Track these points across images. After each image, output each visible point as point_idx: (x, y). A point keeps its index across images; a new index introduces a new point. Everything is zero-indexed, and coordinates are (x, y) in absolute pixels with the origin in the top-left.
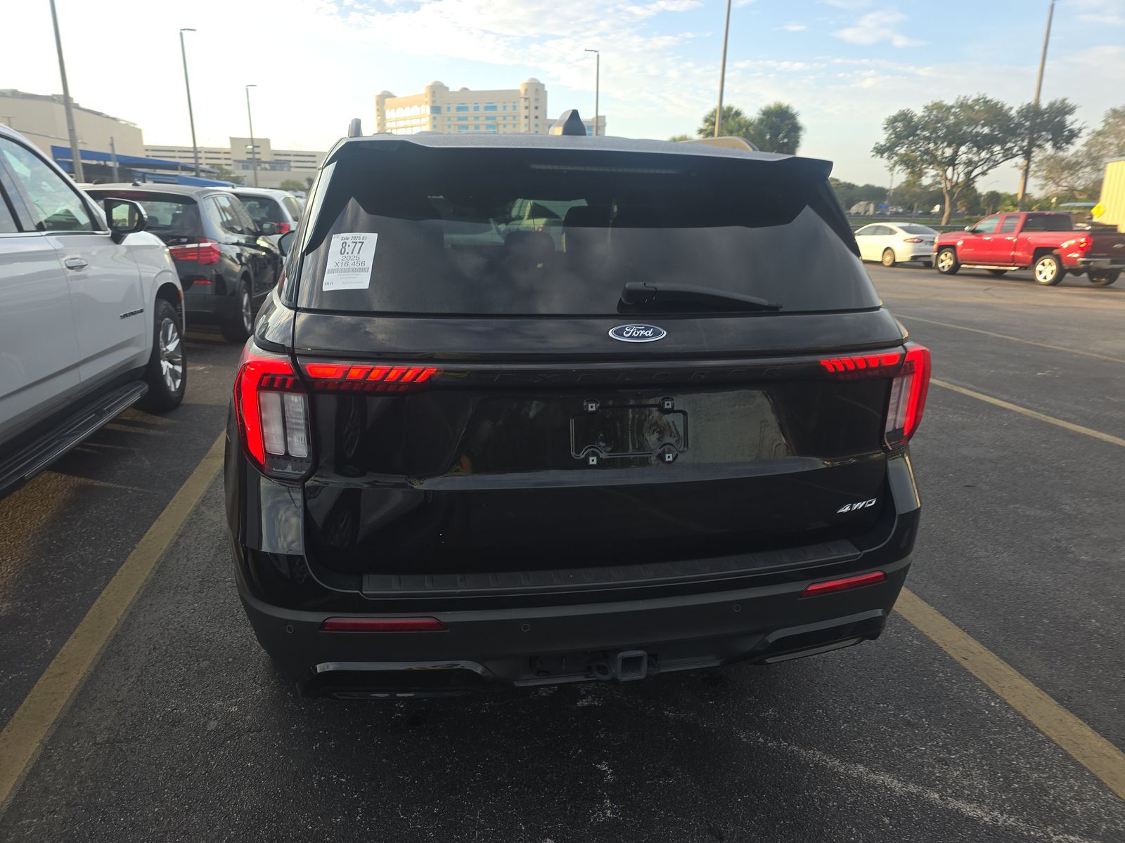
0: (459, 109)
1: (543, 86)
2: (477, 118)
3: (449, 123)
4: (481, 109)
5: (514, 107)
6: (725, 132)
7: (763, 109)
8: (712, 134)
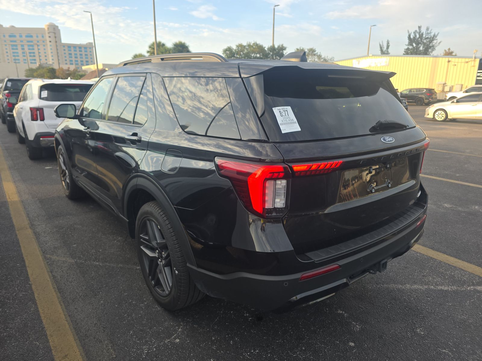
0: (10, 36)
1: (57, 27)
2: (21, 41)
3: (5, 43)
4: (24, 37)
5: (43, 37)
6: (160, 53)
7: (174, 43)
8: (153, 53)
